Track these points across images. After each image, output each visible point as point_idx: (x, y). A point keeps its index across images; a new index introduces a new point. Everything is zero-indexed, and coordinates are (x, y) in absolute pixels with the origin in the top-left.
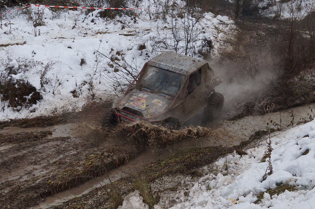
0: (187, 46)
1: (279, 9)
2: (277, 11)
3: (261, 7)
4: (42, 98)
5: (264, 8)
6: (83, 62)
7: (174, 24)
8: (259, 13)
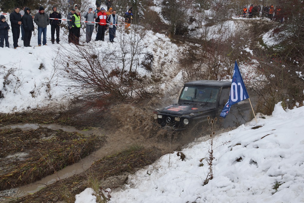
0: (133, 58)
1: (205, 31)
2: (202, 32)
3: (190, 29)
5: (192, 30)
8: (188, 34)
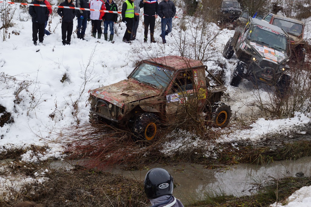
4: (13, 121)
6: (65, 78)
7: (183, 39)
